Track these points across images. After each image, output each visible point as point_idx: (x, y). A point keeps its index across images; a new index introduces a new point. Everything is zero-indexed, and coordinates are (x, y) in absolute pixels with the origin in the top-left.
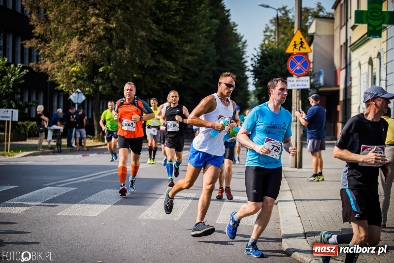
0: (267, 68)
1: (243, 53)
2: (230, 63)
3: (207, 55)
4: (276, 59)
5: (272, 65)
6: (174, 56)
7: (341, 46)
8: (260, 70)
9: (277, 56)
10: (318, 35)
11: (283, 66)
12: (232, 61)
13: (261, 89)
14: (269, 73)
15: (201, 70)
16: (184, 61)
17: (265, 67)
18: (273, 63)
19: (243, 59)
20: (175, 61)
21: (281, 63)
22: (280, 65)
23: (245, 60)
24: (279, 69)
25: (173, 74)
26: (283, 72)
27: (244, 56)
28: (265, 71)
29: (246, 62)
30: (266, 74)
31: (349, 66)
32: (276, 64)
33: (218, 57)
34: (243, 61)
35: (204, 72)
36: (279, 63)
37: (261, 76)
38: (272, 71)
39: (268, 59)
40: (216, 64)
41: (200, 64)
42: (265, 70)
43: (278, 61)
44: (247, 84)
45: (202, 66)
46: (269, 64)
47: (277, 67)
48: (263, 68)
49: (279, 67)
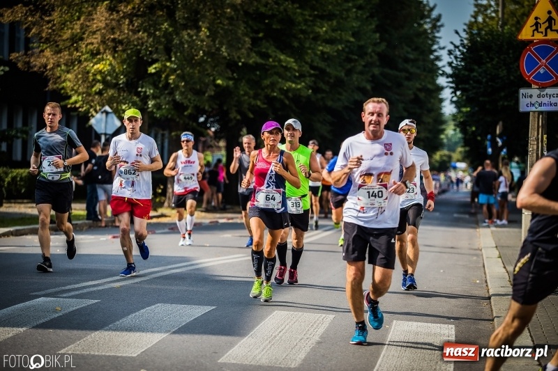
0: (480, 70)
1: (434, 40)
2: (407, 60)
3: (362, 43)
4: (497, 52)
5: (489, 65)
6: (296, 44)
8: (467, 73)
9: (501, 47)
11: (511, 66)
12: (411, 56)
13: (467, 112)
14: (484, 80)
15: (349, 72)
16: (316, 55)
17: (476, 67)
18: (492, 59)
19: (432, 52)
20: (298, 54)
21: (508, 60)
23: (436, 54)
24: (503, 73)
25: (294, 79)
26: (512, 78)
27: (435, 47)
28: (475, 76)
29: (438, 58)
30: (478, 82)
32: (498, 62)
33: (383, 46)
34: (432, 57)
35: (355, 77)
36: (504, 60)
37: (467, 86)
38: (489, 77)
39: (483, 53)
40: (378, 63)
41: (349, 60)
42: (475, 74)
43: (502, 57)
44: (441, 101)
45: (353, 64)
46: (484, 61)
47: (500, 67)
48: (472, 70)
49: (504, 68)
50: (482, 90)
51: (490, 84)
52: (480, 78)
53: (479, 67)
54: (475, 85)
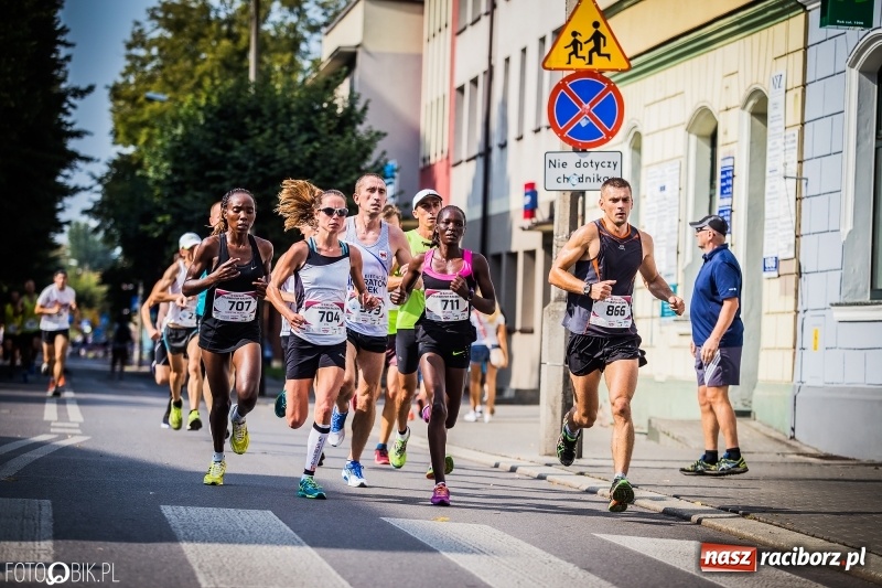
0: (243, 148)
4: (270, 119)
5: (260, 140)
7: (461, 90)
8: (220, 152)
9: (274, 113)
10: (368, 53)
11: (294, 142)
14: (251, 164)
17: (236, 143)
18: (262, 131)
21: (289, 134)
22: (283, 139)
24: (282, 152)
26: (297, 161)
28: (233, 158)
30: (241, 166)
31: (495, 154)
32: (272, 136)
36: (282, 133)
37: (222, 173)
38: (258, 159)
39: (247, 120)
42: (236, 153)
43: (280, 127)
46: (251, 133)
47: (276, 145)
48: (229, 148)
49: (282, 145)
50: (246, 180)
51: (260, 170)
52: (244, 160)
53: (242, 144)
54: (234, 171)
